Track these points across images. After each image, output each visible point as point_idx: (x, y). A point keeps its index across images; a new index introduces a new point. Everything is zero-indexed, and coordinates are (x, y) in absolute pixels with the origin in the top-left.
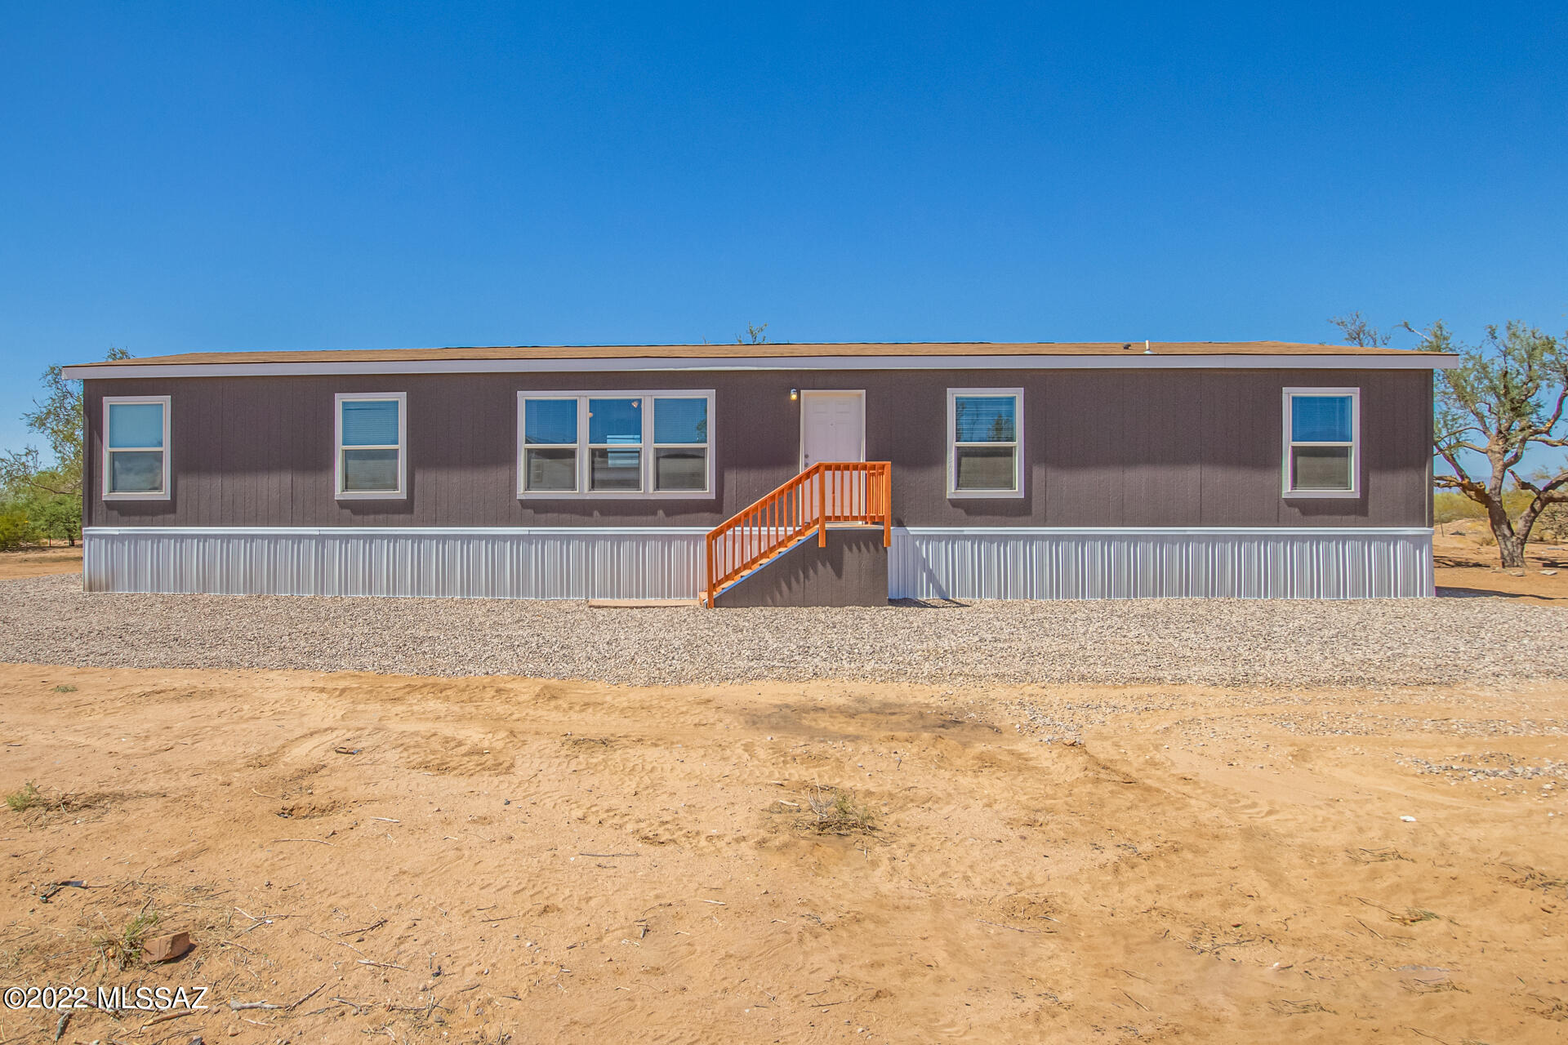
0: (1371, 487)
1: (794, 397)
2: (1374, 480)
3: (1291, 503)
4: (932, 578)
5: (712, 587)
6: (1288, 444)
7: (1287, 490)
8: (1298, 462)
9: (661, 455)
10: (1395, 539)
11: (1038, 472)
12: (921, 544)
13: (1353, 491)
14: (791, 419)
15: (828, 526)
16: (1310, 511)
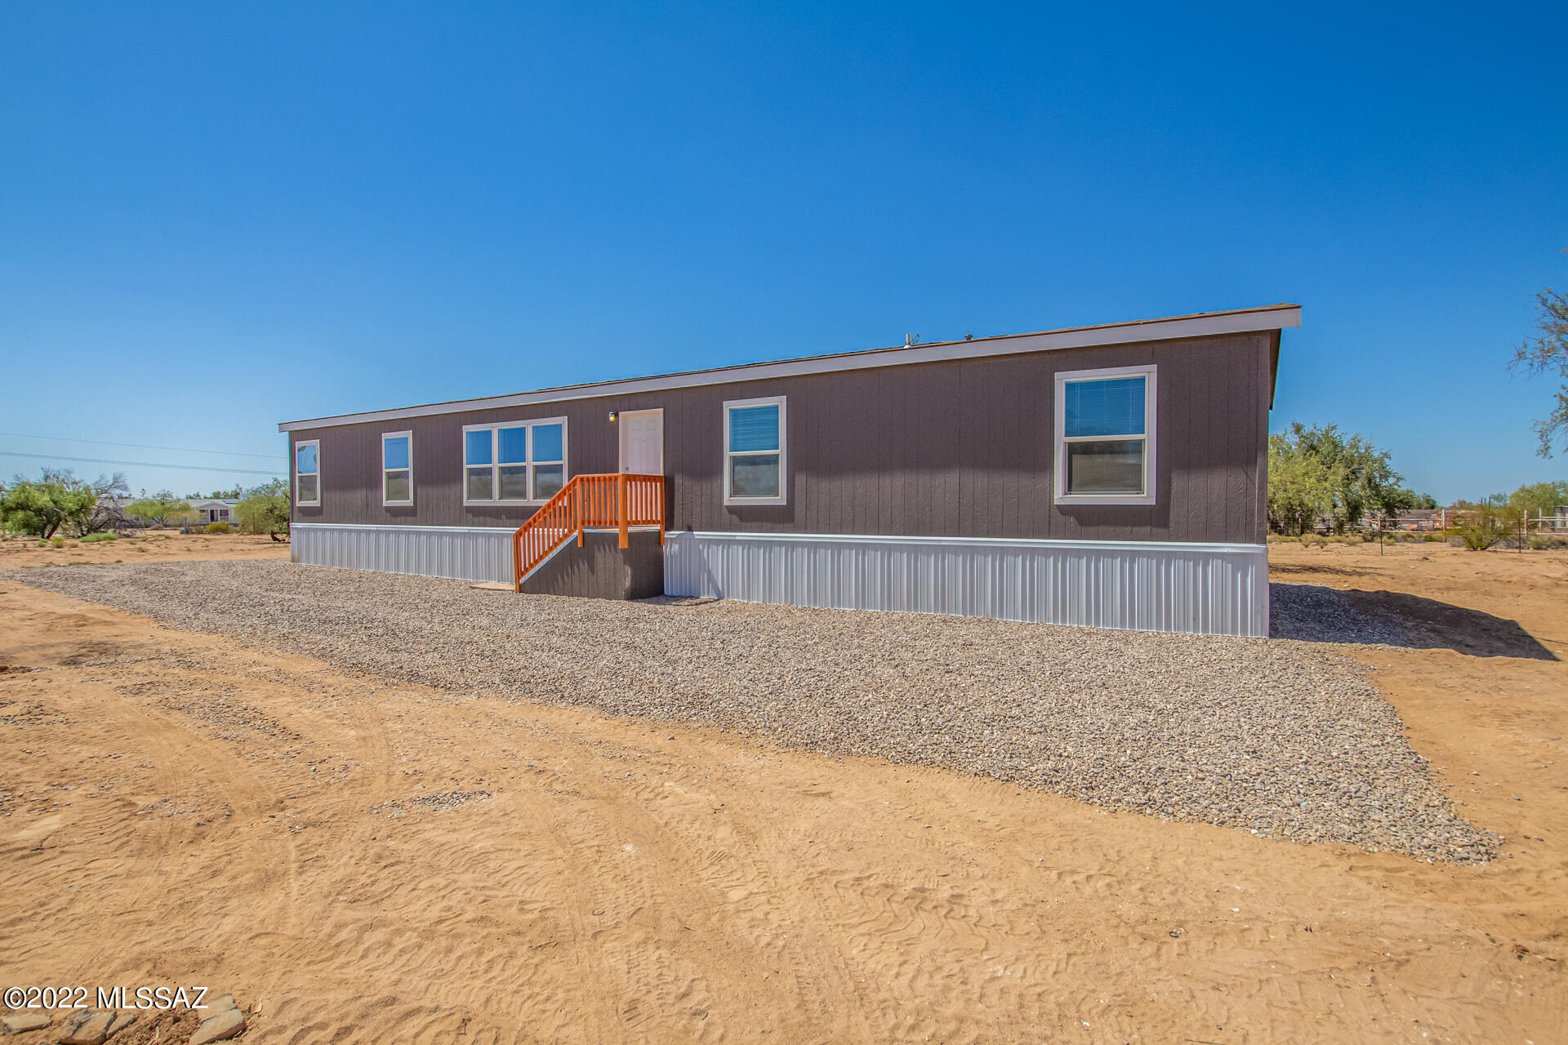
0: (1173, 491)
1: (612, 418)
2: (1178, 483)
3: (1065, 510)
4: (710, 579)
5: (520, 573)
6: (1061, 441)
7: (1059, 496)
8: (1074, 464)
9: (537, 470)
10: (1207, 557)
11: (801, 480)
12: (703, 547)
13: (1146, 496)
14: (611, 435)
15: (631, 529)
16: (1089, 521)
